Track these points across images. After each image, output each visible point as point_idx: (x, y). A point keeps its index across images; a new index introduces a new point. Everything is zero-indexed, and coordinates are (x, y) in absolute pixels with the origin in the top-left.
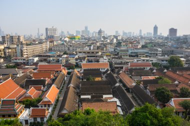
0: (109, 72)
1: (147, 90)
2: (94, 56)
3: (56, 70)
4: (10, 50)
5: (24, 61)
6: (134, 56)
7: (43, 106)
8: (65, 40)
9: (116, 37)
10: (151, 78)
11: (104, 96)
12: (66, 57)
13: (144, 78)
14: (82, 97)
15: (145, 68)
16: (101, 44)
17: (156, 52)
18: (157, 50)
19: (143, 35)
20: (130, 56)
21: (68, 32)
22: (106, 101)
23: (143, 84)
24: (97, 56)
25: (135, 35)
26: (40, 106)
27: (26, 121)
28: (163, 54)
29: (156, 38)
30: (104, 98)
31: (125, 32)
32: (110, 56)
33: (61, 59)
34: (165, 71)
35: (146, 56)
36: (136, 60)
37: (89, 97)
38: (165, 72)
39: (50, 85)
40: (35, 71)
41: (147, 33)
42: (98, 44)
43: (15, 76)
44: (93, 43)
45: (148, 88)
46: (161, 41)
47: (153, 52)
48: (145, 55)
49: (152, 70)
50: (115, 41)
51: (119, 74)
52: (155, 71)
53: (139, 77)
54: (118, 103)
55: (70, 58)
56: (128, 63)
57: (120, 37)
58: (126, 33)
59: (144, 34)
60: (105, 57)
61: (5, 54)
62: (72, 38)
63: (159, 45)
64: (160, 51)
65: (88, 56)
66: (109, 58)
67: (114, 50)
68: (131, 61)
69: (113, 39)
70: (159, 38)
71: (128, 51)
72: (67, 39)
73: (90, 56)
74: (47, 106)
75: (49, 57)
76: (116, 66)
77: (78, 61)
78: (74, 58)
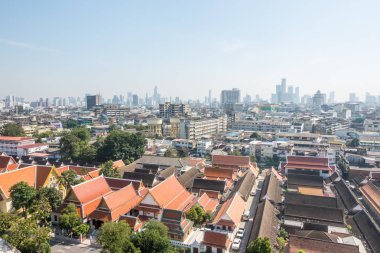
0: (338, 179)
2: (308, 146)
3: (240, 166)
4: (170, 126)
7: (221, 228)
8: (253, 111)
11: (331, 229)
12: (257, 145)
14: (287, 222)
16: (320, 121)
21: (257, 96)
24: (312, 146)
30: (329, 232)
31: (372, 94)
32: (339, 145)
33: (247, 146)
37: (300, 224)
42: (314, 121)
44: (303, 119)
50: (349, 114)
51: (361, 186)
55: (263, 148)
57: (361, 107)
58: (373, 98)
60: (329, 150)
62: (265, 108)
65: (295, 145)
67: (348, 134)
69: (345, 111)
72: (256, 110)
73: (299, 145)
74: (227, 228)
75: (228, 140)
76: (352, 168)
77: (278, 152)
78: (271, 147)
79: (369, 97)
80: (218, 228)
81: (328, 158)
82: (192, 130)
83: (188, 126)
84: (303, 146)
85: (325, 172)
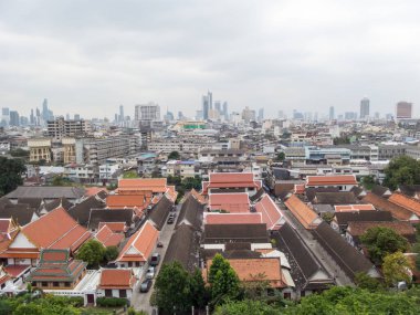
1: (347, 234)
2: (232, 163)
3: (155, 190)
4: (63, 149)
5: (91, 172)
6: (318, 162)
7: (127, 264)
8: (174, 129)
9: (278, 123)
10: (353, 208)
11: (254, 246)
12: (176, 165)
13: (340, 209)
14: (208, 247)
15: (341, 188)
16: (247, 137)
17: (365, 154)
18: (368, 150)
19: (336, 117)
20: (309, 162)
21: (180, 114)
22: (257, 255)
23: (339, 222)
24: (238, 163)
25: (320, 117)
26: (119, 264)
27: (90, 297)
28: (382, 157)
29: (365, 123)
30: (253, 249)
31: (299, 111)
32: (265, 162)
33: (164, 168)
34: (388, 192)
35: (345, 162)
36: (320, 171)
37: (222, 247)
38: (388, 197)
39: (139, 222)
40: (112, 192)
41: (347, 113)
42: (241, 138)
43: (71, 201)
44: (230, 136)
45: (349, 229)
46: (376, 129)
47: (359, 153)
48: (340, 161)
49: (356, 191)
50: (277, 131)
51: (286, 200)
52: (363, 193)
53: (330, 206)
54: (284, 262)
55: (182, 167)
56: (305, 175)
57: (288, 123)
58: (300, 114)
59: (340, 116)
60: (255, 165)
61: (52, 158)
62: (189, 125)
63: (372, 138)
64: (375, 151)
65: (220, 163)
66: (264, 165)
67: (276, 150)
68: (311, 172)
69: (273, 127)
70: (372, 124)
71: (303, 151)
72: (177, 128)
73: (225, 163)
74: (134, 264)
75: (140, 162)
76: (278, 182)
77: (200, 172)
78: (193, 167)
80: (123, 266)
81: (255, 173)
82: (93, 151)
83: (88, 147)
84: (228, 163)
85: (251, 189)
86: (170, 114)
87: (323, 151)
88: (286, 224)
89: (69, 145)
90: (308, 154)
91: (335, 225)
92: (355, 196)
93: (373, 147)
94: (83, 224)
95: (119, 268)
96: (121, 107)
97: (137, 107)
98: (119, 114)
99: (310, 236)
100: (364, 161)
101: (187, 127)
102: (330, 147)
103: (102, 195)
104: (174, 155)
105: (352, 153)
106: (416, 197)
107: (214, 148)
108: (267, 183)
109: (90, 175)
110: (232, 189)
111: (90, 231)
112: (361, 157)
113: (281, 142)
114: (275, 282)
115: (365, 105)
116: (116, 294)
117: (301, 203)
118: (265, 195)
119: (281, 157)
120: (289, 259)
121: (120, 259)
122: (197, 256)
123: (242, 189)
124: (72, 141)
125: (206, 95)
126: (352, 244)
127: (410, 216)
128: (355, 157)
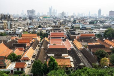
1: (91, 52)
2: (58, 29)
3: (33, 37)
4: (3, 24)
5: (13, 32)
6: (84, 30)
8: (40, 18)
9: (73, 17)
10: (94, 44)
11: (63, 55)
12: (40, 30)
13: (89, 44)
14: (49, 55)
15: (90, 37)
16: (63, 21)
17: (98, 27)
20: (81, 29)
21: (42, 13)
22: (64, 58)
23: (89, 48)
24: (60, 29)
25: (86, 15)
27: (12, 71)
28: (103, 28)
29: (99, 17)
30: (62, 56)
33: (37, 30)
34: (104, 39)
35: (92, 30)
36: (84, 32)
37: (53, 55)
38: (104, 40)
39: (29, 47)
40: (20, 38)
41: (94, 14)
42: (61, 21)
43: (6, 41)
44: (57, 21)
45: (92, 50)
46: (103, 19)
47: (96, 27)
49: (95, 38)
51: (74, 41)
52: (97, 39)
53: (86, 43)
55: (42, 30)
56: (80, 34)
57: (76, 17)
58: (80, 14)
59: (92, 15)
60: (64, 30)
62: (45, 17)
63: (102, 22)
65: (54, 29)
66: (67, 30)
67: (71, 25)
68: (81, 32)
69: (71, 18)
70: (102, 17)
72: (41, 18)
73: (56, 29)
74: (26, 60)
75: (29, 29)
76: (72, 35)
77: (48, 32)
78: (45, 30)
79: (78, 14)
80: (23, 61)
81: (64, 32)
82: (14, 25)
83: (12, 24)
84: (57, 29)
85: (63, 37)
86: (39, 13)
87: (85, 26)
88: (73, 48)
89: (6, 23)
90: (81, 27)
91: (87, 49)
92: (94, 40)
93: (101, 25)
94: (10, 48)
95: (21, 62)
96: (23, 10)
97: (28, 11)
98: (22, 13)
99: (80, 52)
100: (98, 29)
101: (44, 17)
102: (88, 25)
103: (16, 39)
104: (40, 27)
105: (94, 27)
106: (113, 41)
107: (52, 24)
108: (68, 35)
109: (13, 33)
110: (57, 38)
111: (13, 50)
112: (97, 28)
113: (73, 23)
114: (69, 66)
115: (100, 11)
116: (20, 70)
117: (78, 42)
118: (67, 39)
119: (73, 27)
120: (73, 59)
121: (22, 59)
122: (46, 58)
123: (60, 38)
124: (6, 22)
125: (50, 7)
126: (92, 55)
127: (110, 47)
128: (95, 28)
